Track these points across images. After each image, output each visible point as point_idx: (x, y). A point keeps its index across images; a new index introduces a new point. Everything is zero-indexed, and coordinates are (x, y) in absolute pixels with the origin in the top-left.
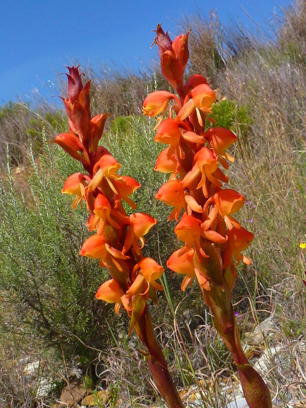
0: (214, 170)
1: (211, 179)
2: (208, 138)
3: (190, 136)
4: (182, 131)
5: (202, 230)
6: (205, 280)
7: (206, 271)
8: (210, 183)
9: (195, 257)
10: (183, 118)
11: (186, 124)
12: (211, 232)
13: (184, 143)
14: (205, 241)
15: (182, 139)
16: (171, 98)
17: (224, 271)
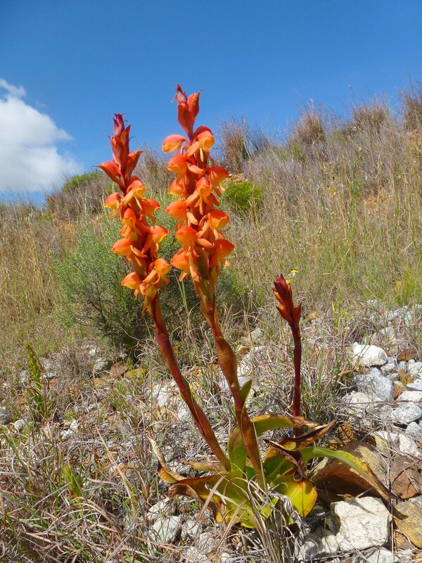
0: (208, 194)
1: (206, 201)
2: (207, 172)
3: (194, 169)
4: (189, 164)
5: (196, 237)
6: (196, 274)
7: (197, 268)
8: (206, 204)
9: (190, 257)
10: (190, 154)
11: (193, 160)
12: (203, 240)
13: (189, 173)
14: (198, 246)
15: (188, 170)
16: (183, 140)
17: (210, 269)
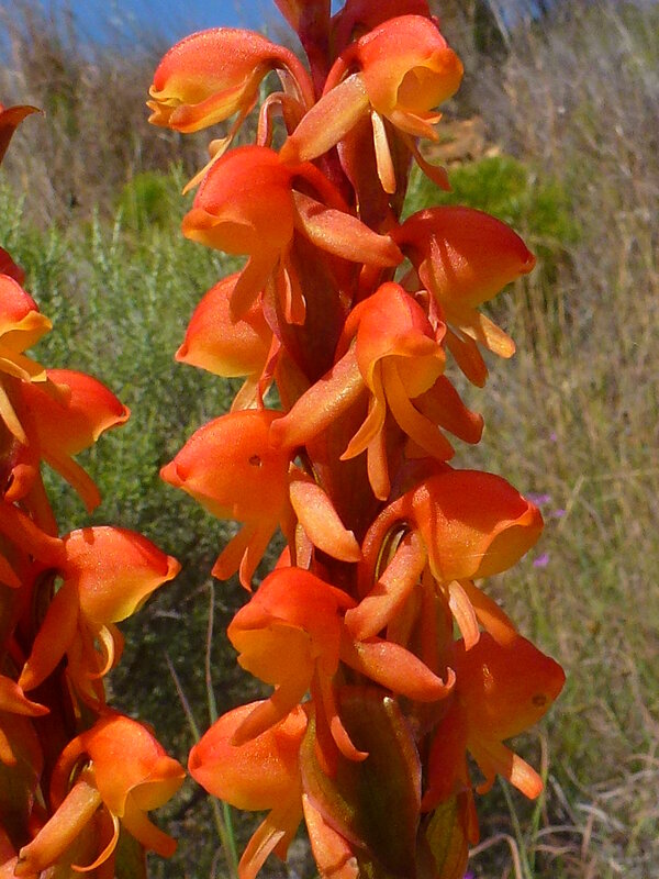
0: (422, 383)
2: (412, 245)
3: (335, 231)
4: (304, 204)
5: (349, 635)
6: (341, 849)
7: (350, 812)
8: (403, 437)
10: (315, 148)
11: (327, 179)
12: (385, 649)
14: (356, 683)
16: (272, 63)
